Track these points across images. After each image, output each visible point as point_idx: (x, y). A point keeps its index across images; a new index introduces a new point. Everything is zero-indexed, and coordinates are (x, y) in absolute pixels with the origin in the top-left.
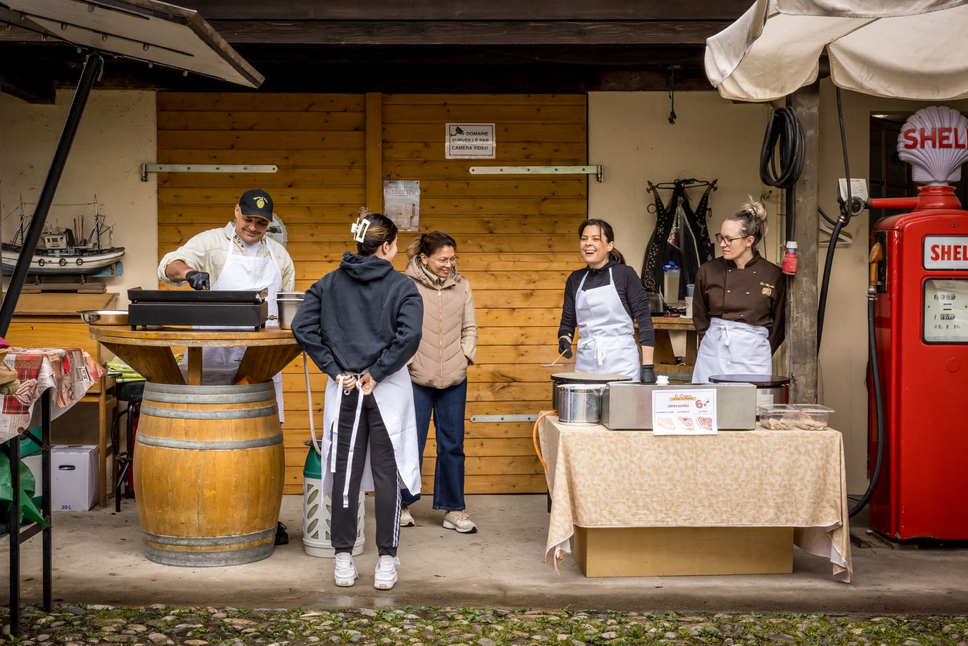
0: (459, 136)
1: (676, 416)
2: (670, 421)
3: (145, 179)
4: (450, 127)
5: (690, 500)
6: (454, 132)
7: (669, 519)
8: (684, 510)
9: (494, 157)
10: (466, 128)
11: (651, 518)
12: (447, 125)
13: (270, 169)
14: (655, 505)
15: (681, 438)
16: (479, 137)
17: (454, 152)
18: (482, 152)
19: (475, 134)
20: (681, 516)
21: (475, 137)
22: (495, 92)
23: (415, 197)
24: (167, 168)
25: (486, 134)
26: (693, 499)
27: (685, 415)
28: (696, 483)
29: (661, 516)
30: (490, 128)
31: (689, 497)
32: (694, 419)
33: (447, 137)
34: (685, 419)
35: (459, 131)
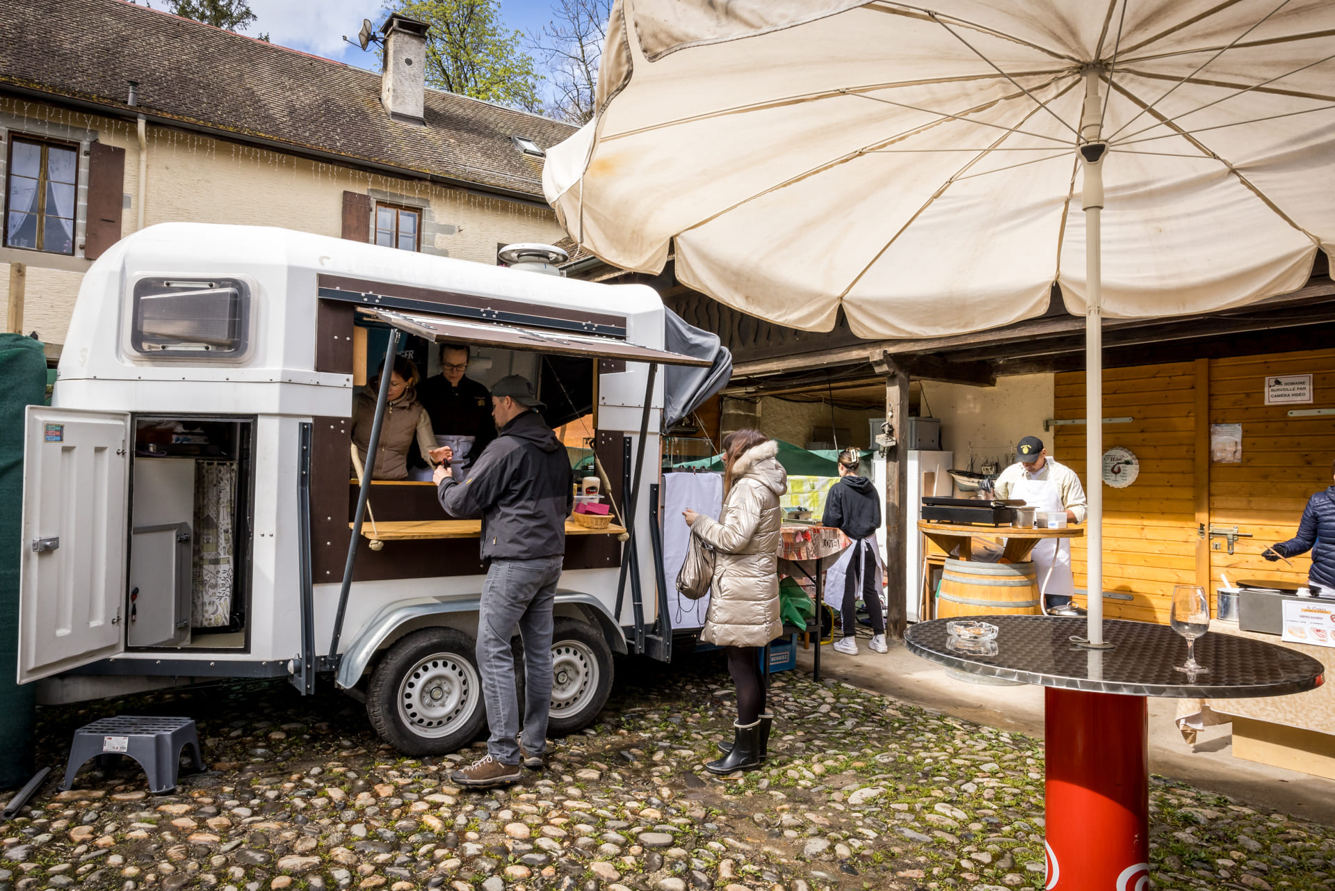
0: (1277, 387)
1: (1308, 626)
2: (1302, 631)
3: (1047, 429)
4: (1270, 380)
5: (1323, 707)
6: (1272, 382)
7: (1299, 721)
8: (1316, 716)
9: (1311, 402)
10: (1283, 379)
11: (1280, 716)
12: (1267, 379)
13: (1127, 420)
14: (1284, 704)
15: (1311, 647)
16: (1296, 386)
17: (1271, 399)
18: (1299, 398)
19: (1293, 384)
20: (1312, 721)
21: (1292, 387)
22: (1312, 349)
23: (1238, 437)
24: (1060, 423)
25: (1303, 383)
26: (1327, 707)
27: (1318, 627)
28: (1330, 693)
29: (1289, 716)
30: (1307, 379)
31: (1321, 705)
32: (1329, 632)
33: (1266, 389)
34: (1318, 631)
35: (1278, 383)
